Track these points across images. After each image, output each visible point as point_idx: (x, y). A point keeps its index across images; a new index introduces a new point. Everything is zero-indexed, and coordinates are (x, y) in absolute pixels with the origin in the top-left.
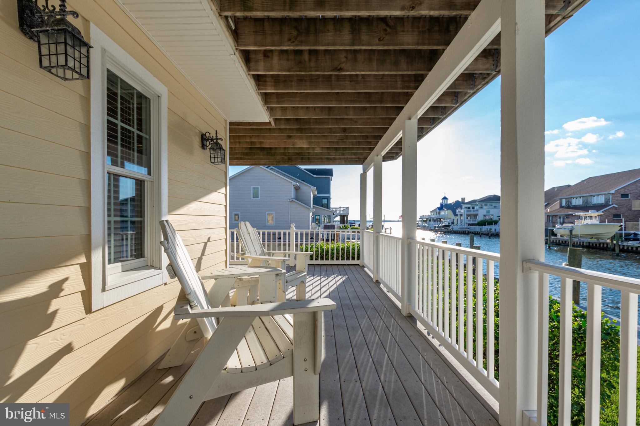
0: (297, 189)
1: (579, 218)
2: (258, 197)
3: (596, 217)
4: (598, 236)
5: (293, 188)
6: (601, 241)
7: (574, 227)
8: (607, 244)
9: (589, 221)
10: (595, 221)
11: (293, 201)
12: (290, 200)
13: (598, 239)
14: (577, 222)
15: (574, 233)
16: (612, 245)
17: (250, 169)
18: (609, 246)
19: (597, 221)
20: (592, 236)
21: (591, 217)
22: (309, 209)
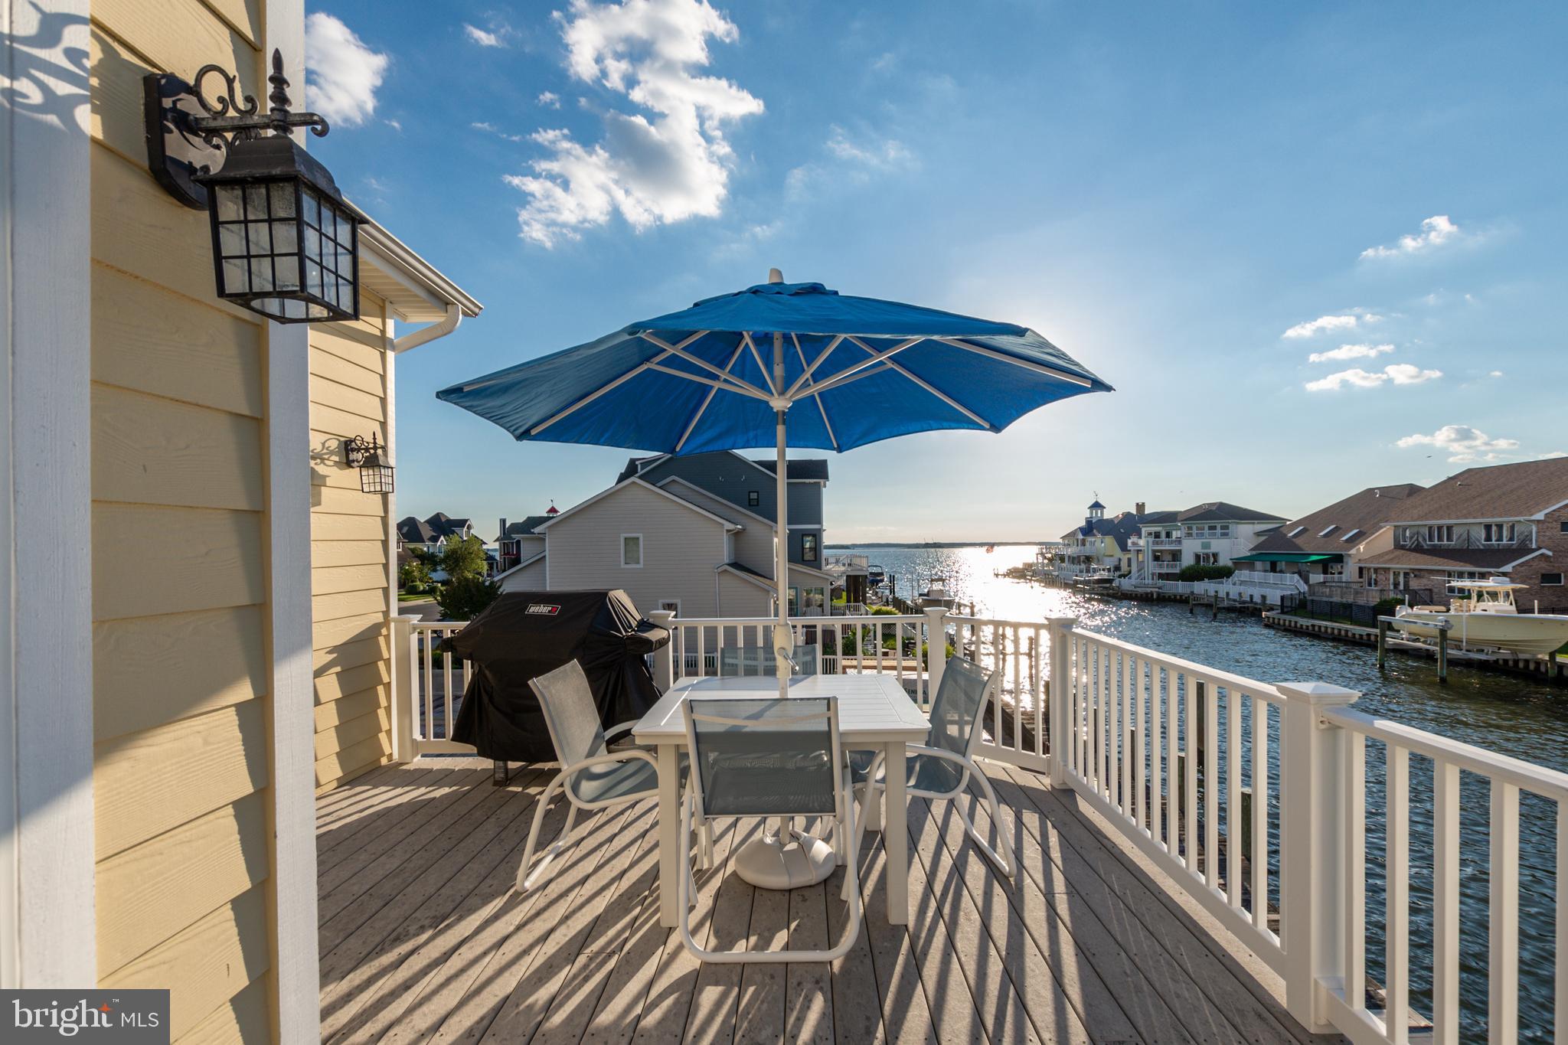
0: (737, 535)
1: (1465, 594)
2: (638, 563)
3: (1507, 595)
4: (1517, 646)
5: (725, 536)
6: (1522, 656)
7: (1452, 622)
8: (1538, 663)
9: (1491, 607)
10: (1504, 607)
11: (725, 571)
12: (720, 570)
13: (1514, 652)
14: (1455, 604)
15: (1450, 634)
16: (1552, 668)
17: (619, 490)
18: (1543, 669)
19: (1511, 604)
20: (1499, 645)
21: (1494, 595)
22: (768, 591)
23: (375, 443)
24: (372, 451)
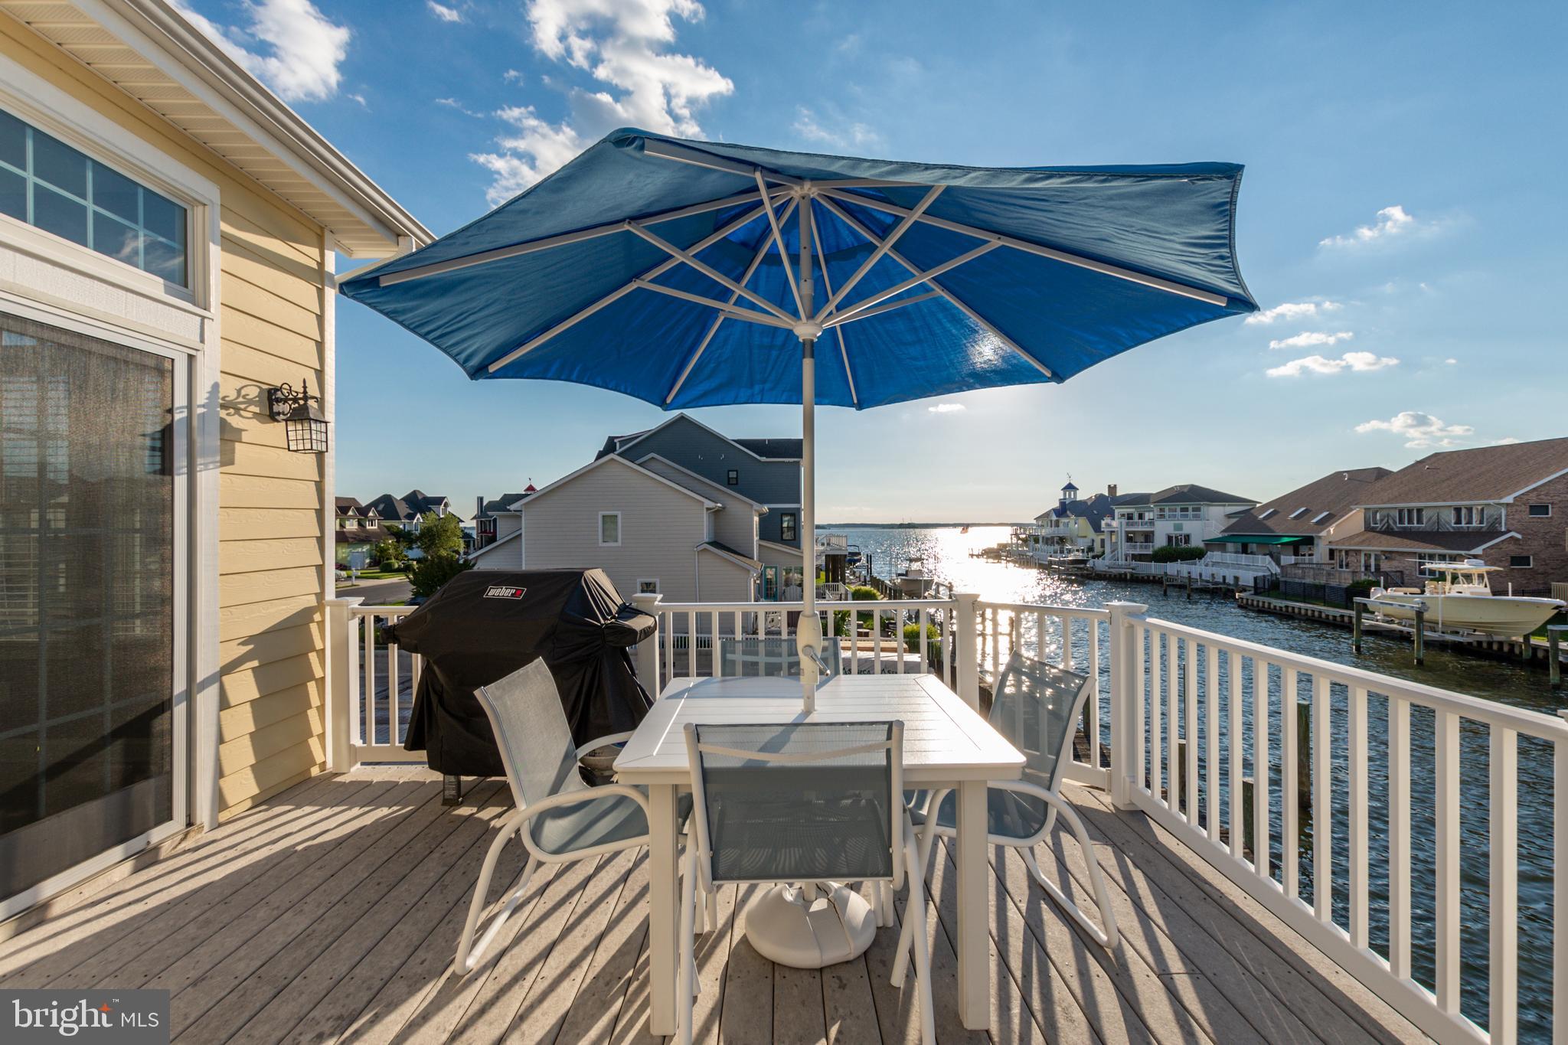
0: (716, 514)
1: (1441, 576)
2: (616, 541)
3: (1481, 576)
4: (1492, 628)
5: (705, 515)
6: (1497, 638)
7: (1428, 603)
8: (1512, 645)
9: (1466, 589)
10: (1480, 589)
11: (705, 549)
12: (699, 549)
13: (1489, 634)
14: (1430, 586)
15: (1426, 616)
16: (1526, 650)
17: (597, 467)
18: (1517, 651)
19: (1486, 586)
20: (1475, 627)
21: (1468, 578)
22: (749, 571)
23: (305, 392)
24: (302, 402)
